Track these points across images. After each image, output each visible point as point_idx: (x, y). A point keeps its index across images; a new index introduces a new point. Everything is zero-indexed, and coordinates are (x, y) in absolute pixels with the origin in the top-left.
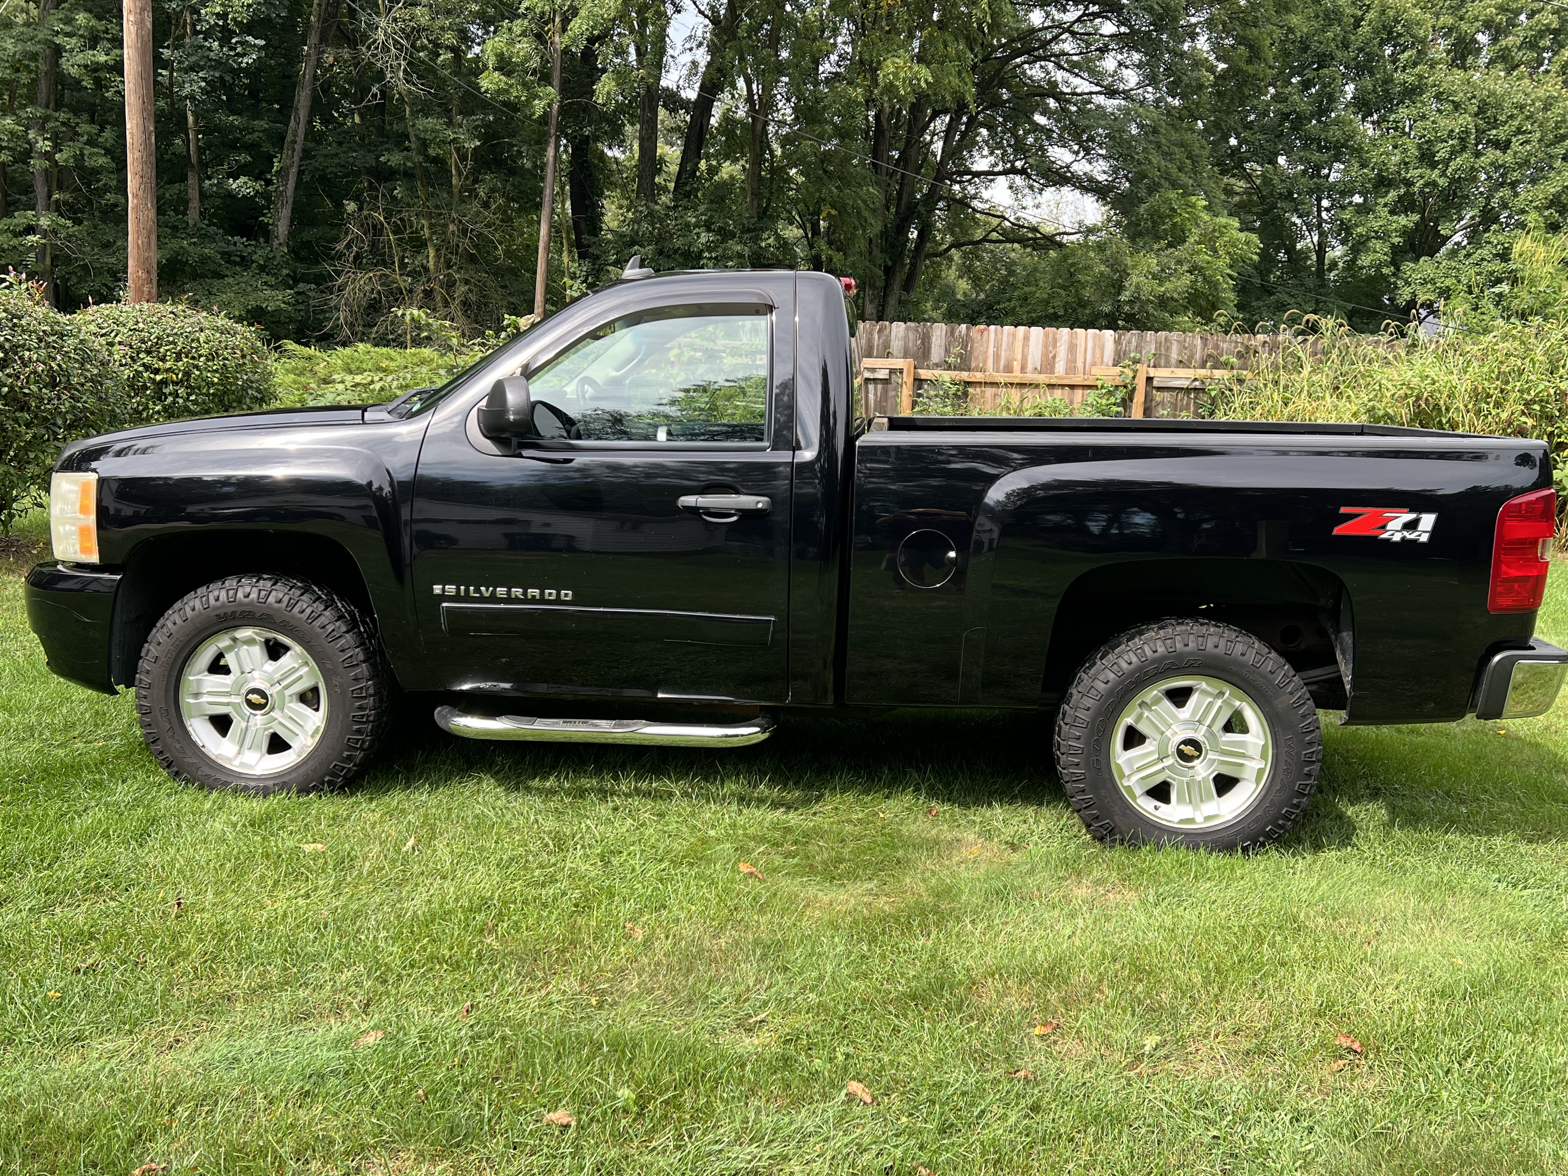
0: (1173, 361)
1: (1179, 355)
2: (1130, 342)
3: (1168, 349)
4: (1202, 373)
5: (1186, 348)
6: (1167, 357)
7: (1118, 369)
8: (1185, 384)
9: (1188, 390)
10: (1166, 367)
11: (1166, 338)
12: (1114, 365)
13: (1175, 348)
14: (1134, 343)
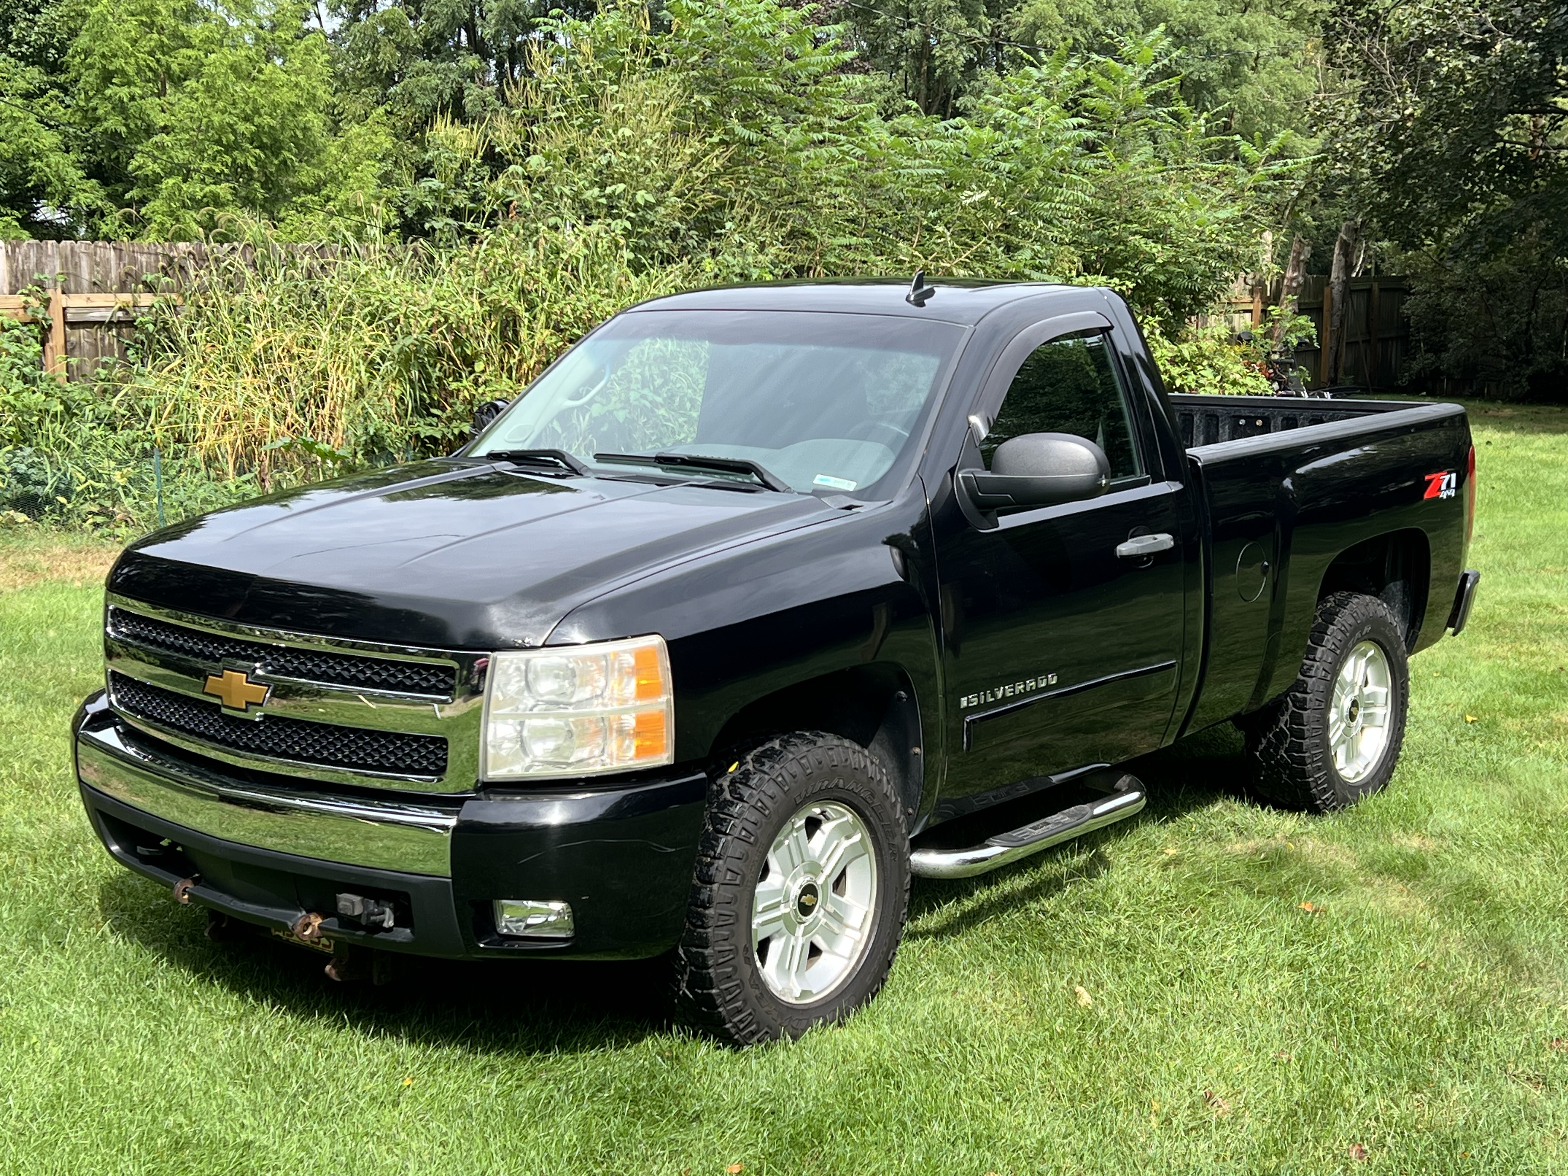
0: (85, 284)
1: (91, 273)
2: (27, 257)
3: (76, 265)
4: (126, 298)
5: (98, 264)
6: (77, 277)
7: (19, 300)
8: (106, 316)
9: (110, 325)
10: (77, 292)
11: (72, 249)
12: (13, 292)
13: (84, 263)
14: (33, 260)
